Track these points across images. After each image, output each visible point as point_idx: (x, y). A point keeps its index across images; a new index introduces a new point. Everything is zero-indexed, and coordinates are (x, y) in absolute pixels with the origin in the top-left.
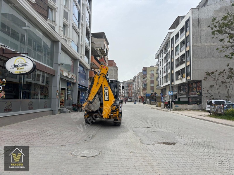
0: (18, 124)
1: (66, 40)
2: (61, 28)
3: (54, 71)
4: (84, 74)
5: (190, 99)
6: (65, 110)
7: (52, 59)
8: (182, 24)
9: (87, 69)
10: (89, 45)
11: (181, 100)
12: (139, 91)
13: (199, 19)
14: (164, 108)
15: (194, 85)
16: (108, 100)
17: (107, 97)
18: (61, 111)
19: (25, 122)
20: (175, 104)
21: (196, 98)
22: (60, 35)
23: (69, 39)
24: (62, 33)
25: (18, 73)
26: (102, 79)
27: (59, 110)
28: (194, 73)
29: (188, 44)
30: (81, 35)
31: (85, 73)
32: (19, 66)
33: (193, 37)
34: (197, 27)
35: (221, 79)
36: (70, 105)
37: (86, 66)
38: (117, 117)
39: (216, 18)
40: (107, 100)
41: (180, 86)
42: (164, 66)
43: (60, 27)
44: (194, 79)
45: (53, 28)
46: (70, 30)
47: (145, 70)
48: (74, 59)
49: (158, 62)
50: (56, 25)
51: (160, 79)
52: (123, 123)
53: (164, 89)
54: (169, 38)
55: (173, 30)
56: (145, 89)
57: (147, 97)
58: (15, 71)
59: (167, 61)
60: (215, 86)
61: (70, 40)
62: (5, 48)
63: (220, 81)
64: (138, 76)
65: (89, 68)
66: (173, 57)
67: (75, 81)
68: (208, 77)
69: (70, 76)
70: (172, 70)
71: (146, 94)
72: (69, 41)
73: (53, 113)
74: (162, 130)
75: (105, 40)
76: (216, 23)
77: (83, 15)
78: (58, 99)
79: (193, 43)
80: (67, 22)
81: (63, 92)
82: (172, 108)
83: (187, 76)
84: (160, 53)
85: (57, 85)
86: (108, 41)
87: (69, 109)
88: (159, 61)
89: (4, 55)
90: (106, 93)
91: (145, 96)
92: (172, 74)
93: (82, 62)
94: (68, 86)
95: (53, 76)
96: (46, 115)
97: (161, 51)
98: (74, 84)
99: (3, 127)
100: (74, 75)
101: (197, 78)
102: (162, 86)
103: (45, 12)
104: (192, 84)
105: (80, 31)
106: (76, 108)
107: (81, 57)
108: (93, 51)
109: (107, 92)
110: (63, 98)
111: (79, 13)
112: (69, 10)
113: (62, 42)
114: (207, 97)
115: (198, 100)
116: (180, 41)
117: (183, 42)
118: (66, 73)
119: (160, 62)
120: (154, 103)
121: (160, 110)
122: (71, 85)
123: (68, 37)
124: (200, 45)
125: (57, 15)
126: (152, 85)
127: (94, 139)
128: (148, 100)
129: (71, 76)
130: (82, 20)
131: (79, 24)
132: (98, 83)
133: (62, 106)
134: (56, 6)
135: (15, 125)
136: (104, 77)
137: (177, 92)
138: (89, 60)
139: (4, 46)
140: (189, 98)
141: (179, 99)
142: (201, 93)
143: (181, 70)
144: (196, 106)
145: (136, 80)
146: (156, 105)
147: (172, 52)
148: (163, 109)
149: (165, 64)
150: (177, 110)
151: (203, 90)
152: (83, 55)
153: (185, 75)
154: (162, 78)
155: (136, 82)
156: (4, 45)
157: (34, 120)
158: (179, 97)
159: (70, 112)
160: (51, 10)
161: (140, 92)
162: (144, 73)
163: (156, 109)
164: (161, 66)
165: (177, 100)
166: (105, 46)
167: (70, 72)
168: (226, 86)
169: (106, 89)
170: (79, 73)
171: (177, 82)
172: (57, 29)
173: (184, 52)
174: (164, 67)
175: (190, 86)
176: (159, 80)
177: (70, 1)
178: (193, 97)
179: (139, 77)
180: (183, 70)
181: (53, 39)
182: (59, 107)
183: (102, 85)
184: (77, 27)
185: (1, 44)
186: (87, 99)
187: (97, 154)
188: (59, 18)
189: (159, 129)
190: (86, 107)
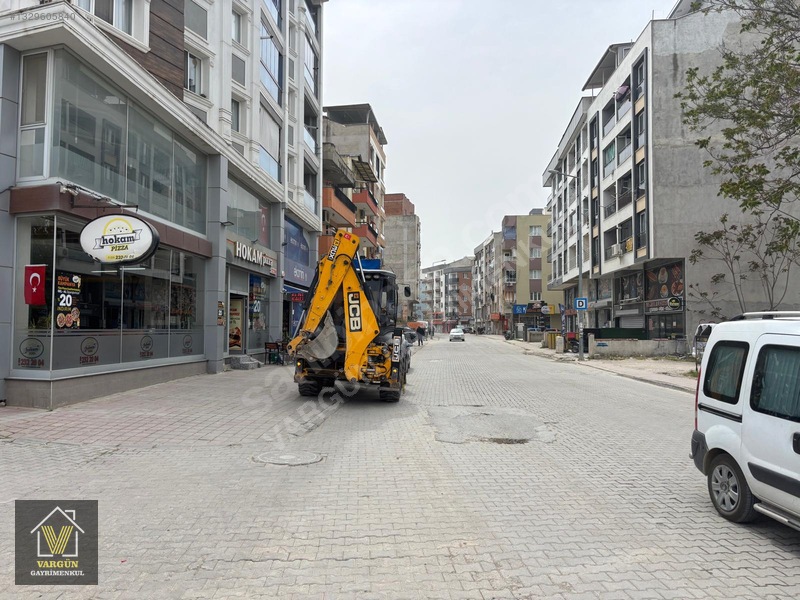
0: (115, 396)
1: (239, 149)
2: (225, 115)
3: (209, 246)
4: (303, 247)
5: (651, 322)
6: (244, 359)
7: (201, 209)
8: (624, 70)
9: (312, 232)
10: (317, 154)
11: (624, 325)
12: (492, 297)
13: (675, 55)
14: (565, 351)
15: (663, 276)
16: (361, 330)
17: (356, 319)
18: (233, 364)
19: (132, 392)
20: (595, 338)
21: (668, 318)
22: (224, 136)
23: (251, 142)
24: (228, 128)
25: (115, 260)
26: (341, 269)
27: (228, 361)
28: (658, 235)
29: (642, 139)
30: (287, 123)
31: (305, 243)
32: (117, 240)
33: (657, 115)
34: (670, 81)
35: (747, 255)
36: (259, 346)
37: (308, 221)
38: (388, 376)
39: (697, 69)
40: (356, 330)
41: (621, 278)
42: (570, 212)
43: (221, 110)
44: (659, 256)
45: (201, 117)
46: (253, 115)
47: (510, 223)
48: (270, 204)
49: (551, 197)
50: (210, 106)
51: (560, 255)
52: (410, 394)
53: (572, 290)
54: (584, 116)
55: (597, 91)
56: (510, 290)
57: (516, 317)
59: (579, 196)
60: (729, 277)
61: (254, 146)
62: (75, 193)
63: (744, 263)
64: (490, 245)
65: (317, 228)
66: (596, 183)
67: (273, 270)
68: (705, 248)
69: (258, 258)
70: (593, 225)
71: (514, 306)
72: (251, 149)
73: (209, 368)
74: (511, 412)
75: (371, 129)
76: (701, 83)
77: (293, 58)
78: (223, 327)
79: (658, 137)
80: (242, 90)
81: (239, 306)
82: (586, 351)
83: (638, 245)
84: (558, 168)
85: (218, 287)
86: (382, 133)
87: (259, 356)
88: (554, 196)
89: (73, 212)
90: (354, 310)
91: (510, 311)
92: (594, 240)
93: (295, 209)
94: (251, 285)
95: (208, 258)
96: (190, 374)
97: (560, 160)
98: (270, 279)
99: (80, 405)
100: (271, 253)
101: (670, 253)
102: (565, 278)
103: (175, 75)
104: (656, 271)
105: (284, 114)
106: (274, 355)
107: (291, 194)
108: (331, 170)
109: (357, 306)
110: (239, 324)
111: (280, 55)
112: (248, 54)
113: (229, 155)
114: (701, 312)
115: (675, 324)
116: (616, 127)
117: (625, 135)
118: (244, 250)
119: (560, 199)
120: (536, 338)
121: (550, 357)
122: (263, 285)
123: (248, 135)
124: (679, 143)
125: (213, 73)
126: (536, 276)
127: (317, 432)
128: (521, 326)
129: (260, 257)
130: (292, 75)
131: (280, 92)
132: (330, 282)
133: (235, 347)
134: (209, 48)
135: (108, 398)
136: (346, 263)
137: (611, 300)
138: (316, 203)
139: (74, 188)
140: (647, 318)
141: (618, 320)
142: (682, 302)
143: (621, 225)
144: (667, 345)
145: (483, 258)
146: (540, 344)
147: (594, 163)
148: (559, 356)
149: (574, 206)
150: (602, 356)
151: (688, 290)
152: (298, 188)
153: (631, 242)
154: (566, 252)
155: (484, 265)
156: (72, 184)
157: (155, 386)
158: (619, 313)
159: (259, 366)
160: (195, 63)
161: (496, 301)
162: (510, 235)
163: (539, 355)
164: (562, 213)
165: (611, 324)
166: (372, 150)
167: (257, 246)
168: (765, 276)
169: (353, 299)
170: (285, 244)
171: (609, 267)
172: (212, 120)
173: (628, 166)
174: (571, 216)
175: (652, 279)
176: (555, 257)
177: (252, 25)
178: (660, 315)
179: (493, 250)
180: (625, 225)
181: (202, 148)
182: (225, 350)
183: (341, 287)
184: (274, 103)
185: (65, 182)
186: (301, 327)
187: (314, 460)
188: (218, 86)
189: (505, 409)
190: (298, 350)
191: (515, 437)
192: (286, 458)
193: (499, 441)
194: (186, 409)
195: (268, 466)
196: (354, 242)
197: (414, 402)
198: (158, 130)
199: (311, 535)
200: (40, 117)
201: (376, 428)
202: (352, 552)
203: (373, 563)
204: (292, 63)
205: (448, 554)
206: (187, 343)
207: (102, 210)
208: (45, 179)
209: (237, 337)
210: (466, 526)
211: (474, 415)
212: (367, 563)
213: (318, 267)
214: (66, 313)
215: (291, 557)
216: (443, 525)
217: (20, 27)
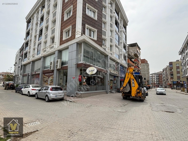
0: (91, 97)
1: (112, 54)
2: (109, 49)
3: (107, 71)
4: (124, 71)
6: (113, 91)
9: (125, 68)
10: (126, 53)
12: (168, 80)
16: (134, 86)
17: (133, 84)
18: (111, 92)
19: (94, 96)
23: (114, 52)
24: (109, 51)
26: (130, 75)
27: (110, 92)
32: (91, 71)
36: (116, 89)
37: (124, 66)
43: (108, 48)
45: (105, 49)
46: (114, 48)
47: (171, 64)
48: (117, 63)
49: (181, 57)
50: (106, 47)
51: (185, 70)
56: (172, 78)
57: (174, 84)
58: (90, 73)
61: (114, 53)
62: (86, 64)
64: (166, 68)
65: (126, 67)
67: (118, 75)
71: (173, 82)
73: (107, 93)
74: (171, 105)
75: (137, 47)
78: (109, 85)
80: (112, 44)
81: (112, 82)
84: (183, 51)
85: (108, 78)
86: (140, 48)
87: (115, 91)
88: (182, 57)
89: (85, 67)
90: (133, 83)
91: (172, 83)
93: (122, 64)
94: (114, 78)
95: (106, 73)
96: (104, 94)
97: (183, 49)
98: (117, 77)
99: (86, 98)
102: (187, 75)
103: (101, 43)
105: (120, 47)
106: (118, 91)
107: (121, 61)
110: (112, 85)
111: (119, 37)
112: (113, 38)
113: (110, 55)
118: (112, 72)
119: (183, 57)
120: (179, 89)
121: (183, 94)
122: (116, 78)
125: (107, 42)
126: (179, 75)
127: (126, 106)
128: (175, 86)
129: (115, 73)
130: (121, 40)
131: (119, 43)
132: (128, 77)
133: (111, 89)
134: (106, 38)
136: (131, 73)
138: (126, 62)
139: (85, 63)
145: (165, 71)
146: (180, 91)
148: (186, 93)
149: (187, 59)
152: (123, 60)
154: (186, 69)
155: (165, 73)
157: (98, 95)
159: (116, 93)
160: (104, 41)
161: (168, 81)
162: (171, 66)
163: (180, 93)
164: (184, 61)
166: (138, 51)
167: (115, 71)
169: (133, 80)
170: (120, 70)
172: (107, 50)
176: (183, 71)
177: (114, 33)
179: (167, 69)
181: (105, 55)
182: (109, 90)
183: (130, 78)
184: (118, 45)
185: (84, 62)
186: (122, 86)
187: (125, 111)
188: (108, 44)
189: (169, 105)
190: (122, 90)
191: (171, 111)
192: (119, 110)
193: (167, 112)
194: (102, 100)
195: (116, 112)
196: (132, 69)
197: (147, 102)
198: (98, 52)
199: (123, 126)
200: (81, 53)
201: (138, 107)
202: (131, 130)
203: (134, 133)
204: (121, 38)
205: (151, 134)
206: (103, 88)
207: (90, 66)
208: (82, 62)
209: (112, 87)
210: (156, 129)
211: (161, 106)
212: (133, 133)
213: (125, 74)
214: (84, 83)
215: (118, 129)
216: (151, 128)
217: (78, 40)
